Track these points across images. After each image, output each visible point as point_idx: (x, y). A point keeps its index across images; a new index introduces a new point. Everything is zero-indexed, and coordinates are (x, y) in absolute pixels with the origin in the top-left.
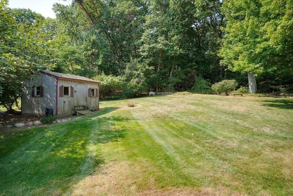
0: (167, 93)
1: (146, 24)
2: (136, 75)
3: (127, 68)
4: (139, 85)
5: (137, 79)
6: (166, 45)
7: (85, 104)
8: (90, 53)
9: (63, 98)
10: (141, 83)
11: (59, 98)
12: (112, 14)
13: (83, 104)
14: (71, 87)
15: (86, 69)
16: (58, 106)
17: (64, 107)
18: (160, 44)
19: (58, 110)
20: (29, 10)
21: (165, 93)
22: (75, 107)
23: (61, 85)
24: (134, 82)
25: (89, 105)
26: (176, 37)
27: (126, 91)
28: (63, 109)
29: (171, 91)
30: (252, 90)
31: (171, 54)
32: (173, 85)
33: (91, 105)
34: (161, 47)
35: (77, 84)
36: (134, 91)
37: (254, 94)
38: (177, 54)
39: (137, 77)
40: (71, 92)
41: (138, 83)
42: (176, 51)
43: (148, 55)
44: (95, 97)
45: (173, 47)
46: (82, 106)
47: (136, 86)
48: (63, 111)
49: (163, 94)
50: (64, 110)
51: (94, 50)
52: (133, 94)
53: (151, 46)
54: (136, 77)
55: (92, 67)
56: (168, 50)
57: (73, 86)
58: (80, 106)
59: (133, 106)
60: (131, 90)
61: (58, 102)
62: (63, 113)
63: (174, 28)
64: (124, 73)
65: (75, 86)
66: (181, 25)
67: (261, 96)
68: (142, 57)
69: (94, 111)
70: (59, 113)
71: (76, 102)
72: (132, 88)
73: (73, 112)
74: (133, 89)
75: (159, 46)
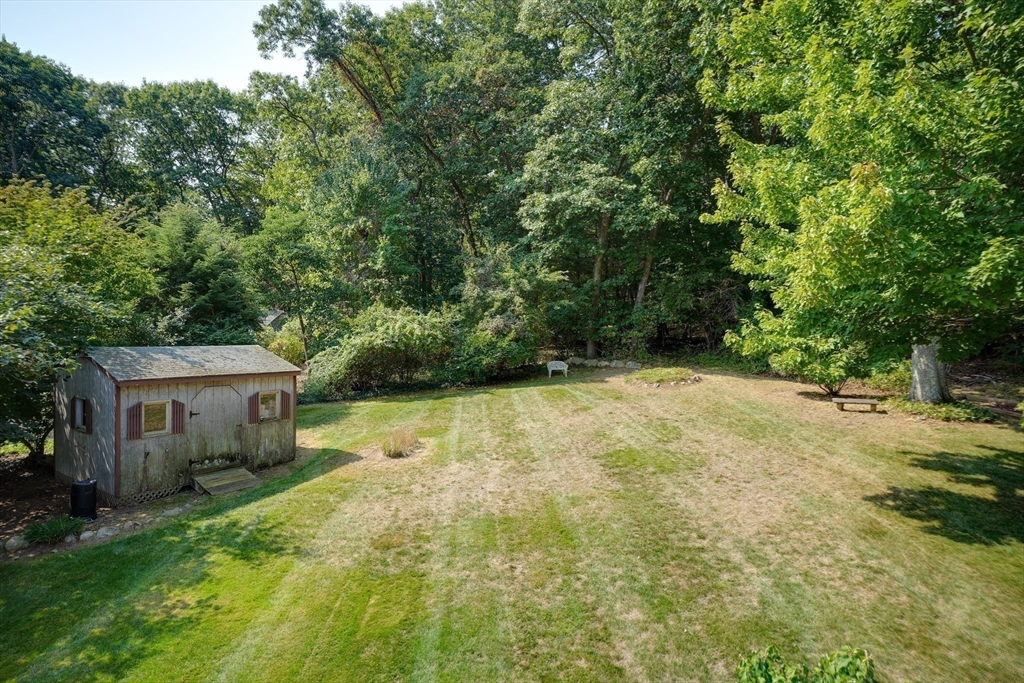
0: (620, 364)
1: (543, 117)
2: (497, 304)
3: (469, 280)
4: (504, 343)
5: (498, 321)
6: (608, 193)
7: (235, 447)
8: (350, 229)
9: (143, 442)
10: (512, 335)
11: (125, 445)
12: (429, 91)
13: (225, 449)
14: (174, 401)
15: (337, 283)
16: (123, 468)
17: (145, 470)
18: (585, 193)
19: (123, 480)
20: (210, 83)
21: (613, 364)
22: (191, 462)
23: (133, 402)
24: (486, 329)
25: (254, 450)
26: (644, 161)
27: (459, 362)
28: (140, 476)
29: (635, 358)
30: (923, 388)
31: (629, 224)
32: (641, 335)
33: (262, 448)
34: (588, 203)
35: (198, 390)
36: (484, 363)
37: (931, 405)
38: (650, 226)
39: (502, 311)
40: (173, 419)
41: (500, 333)
42: (647, 214)
43: (546, 230)
44: (278, 420)
45: (637, 196)
46: (222, 456)
47: (492, 345)
48: (142, 481)
49: (606, 367)
50: (147, 478)
51: (361, 220)
52: (482, 371)
53: (554, 200)
54: (496, 313)
55: (355, 277)
56: (614, 212)
57: (182, 399)
58: (211, 459)
59: (399, 455)
60: (476, 358)
61: (122, 458)
62: (141, 487)
63: (641, 129)
64: (456, 299)
65: (190, 398)
66: (665, 116)
67: (954, 419)
68: (530, 233)
69: (274, 465)
70: (127, 489)
71: (194, 447)
72: (478, 351)
73: (182, 482)
74: (482, 357)
75: (584, 198)
